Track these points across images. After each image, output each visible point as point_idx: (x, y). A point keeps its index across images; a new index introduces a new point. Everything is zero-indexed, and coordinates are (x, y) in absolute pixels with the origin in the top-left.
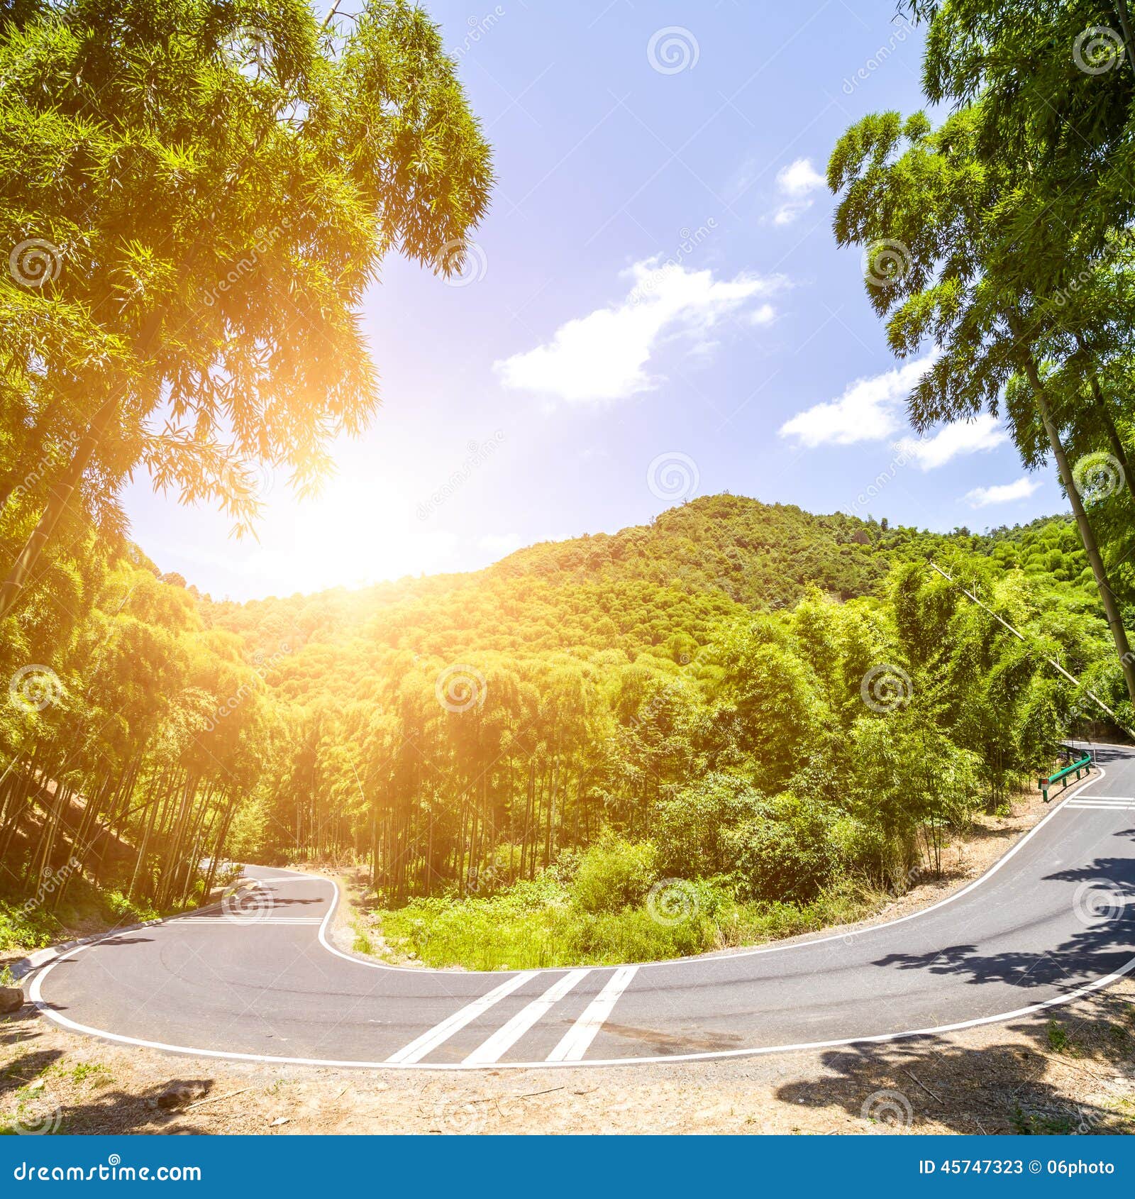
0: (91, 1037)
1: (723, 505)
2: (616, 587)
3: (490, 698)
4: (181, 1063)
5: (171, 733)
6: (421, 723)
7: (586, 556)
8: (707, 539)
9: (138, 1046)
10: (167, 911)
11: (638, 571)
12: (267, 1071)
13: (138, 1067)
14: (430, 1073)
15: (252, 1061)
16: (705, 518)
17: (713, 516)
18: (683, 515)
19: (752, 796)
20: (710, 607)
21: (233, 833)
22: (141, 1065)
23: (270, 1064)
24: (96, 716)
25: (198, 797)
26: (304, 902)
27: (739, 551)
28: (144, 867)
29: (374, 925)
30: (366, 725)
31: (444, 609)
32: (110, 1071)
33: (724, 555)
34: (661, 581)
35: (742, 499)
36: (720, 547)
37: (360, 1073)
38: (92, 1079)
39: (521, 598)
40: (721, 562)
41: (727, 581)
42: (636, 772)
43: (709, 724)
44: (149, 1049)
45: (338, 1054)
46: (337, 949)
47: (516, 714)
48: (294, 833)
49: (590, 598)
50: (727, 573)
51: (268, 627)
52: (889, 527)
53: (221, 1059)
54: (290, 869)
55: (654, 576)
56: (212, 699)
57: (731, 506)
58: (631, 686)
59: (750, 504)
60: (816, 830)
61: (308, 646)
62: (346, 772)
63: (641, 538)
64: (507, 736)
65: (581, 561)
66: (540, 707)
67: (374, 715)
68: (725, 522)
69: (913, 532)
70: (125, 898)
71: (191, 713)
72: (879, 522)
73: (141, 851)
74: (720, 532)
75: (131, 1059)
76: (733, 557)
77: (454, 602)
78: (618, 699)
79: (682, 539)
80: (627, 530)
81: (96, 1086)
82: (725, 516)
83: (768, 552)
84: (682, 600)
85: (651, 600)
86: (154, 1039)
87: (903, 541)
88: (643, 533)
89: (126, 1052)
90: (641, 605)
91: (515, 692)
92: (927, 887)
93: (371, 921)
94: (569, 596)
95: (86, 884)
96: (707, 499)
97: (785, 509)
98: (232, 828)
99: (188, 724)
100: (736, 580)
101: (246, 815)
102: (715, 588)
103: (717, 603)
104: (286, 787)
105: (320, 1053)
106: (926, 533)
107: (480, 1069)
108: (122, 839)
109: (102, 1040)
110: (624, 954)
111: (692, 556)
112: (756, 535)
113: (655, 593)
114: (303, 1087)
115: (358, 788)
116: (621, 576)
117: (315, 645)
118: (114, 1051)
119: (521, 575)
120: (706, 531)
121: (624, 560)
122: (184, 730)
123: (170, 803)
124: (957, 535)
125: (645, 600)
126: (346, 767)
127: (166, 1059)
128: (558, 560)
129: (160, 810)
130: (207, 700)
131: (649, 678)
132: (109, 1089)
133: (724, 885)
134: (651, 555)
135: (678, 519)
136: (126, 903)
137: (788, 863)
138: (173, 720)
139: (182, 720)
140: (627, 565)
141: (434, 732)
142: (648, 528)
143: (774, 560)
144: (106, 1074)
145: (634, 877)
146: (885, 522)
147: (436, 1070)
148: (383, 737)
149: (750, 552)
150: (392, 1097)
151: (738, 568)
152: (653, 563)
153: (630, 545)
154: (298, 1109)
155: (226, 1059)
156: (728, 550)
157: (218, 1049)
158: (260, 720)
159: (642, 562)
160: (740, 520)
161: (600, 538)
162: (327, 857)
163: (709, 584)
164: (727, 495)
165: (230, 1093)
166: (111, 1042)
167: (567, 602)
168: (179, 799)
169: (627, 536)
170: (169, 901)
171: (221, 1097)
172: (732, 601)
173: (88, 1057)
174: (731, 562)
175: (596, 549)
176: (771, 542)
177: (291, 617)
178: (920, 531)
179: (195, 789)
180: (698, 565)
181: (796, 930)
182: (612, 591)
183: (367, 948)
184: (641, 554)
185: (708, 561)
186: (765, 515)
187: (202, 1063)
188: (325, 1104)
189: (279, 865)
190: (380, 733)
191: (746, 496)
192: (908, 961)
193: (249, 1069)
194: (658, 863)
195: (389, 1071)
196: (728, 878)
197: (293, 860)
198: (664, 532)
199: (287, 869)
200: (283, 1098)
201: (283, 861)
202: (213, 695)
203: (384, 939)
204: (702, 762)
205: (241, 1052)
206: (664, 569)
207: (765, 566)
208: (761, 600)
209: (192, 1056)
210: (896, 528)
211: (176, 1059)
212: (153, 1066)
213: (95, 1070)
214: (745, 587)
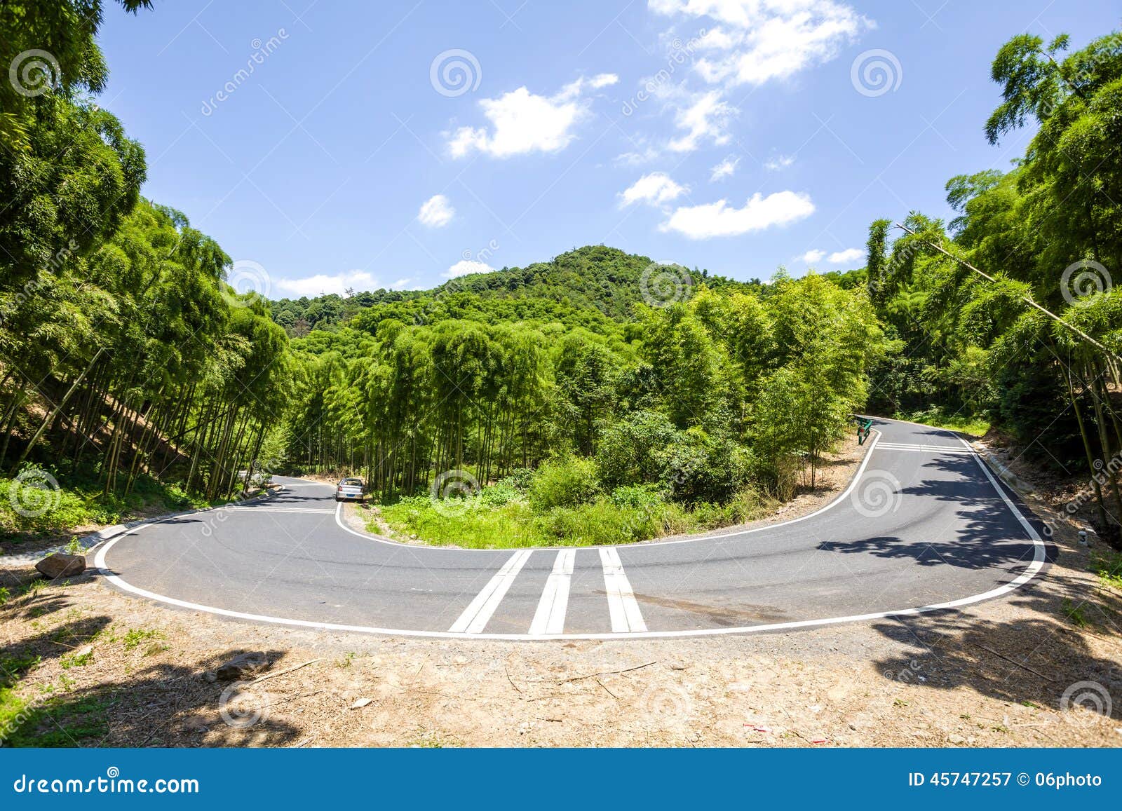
0: (147, 600)
1: (600, 253)
2: (528, 302)
3: (466, 351)
4: (240, 630)
5: (216, 368)
6: (410, 371)
7: (507, 281)
8: (589, 274)
9: (194, 611)
10: (216, 502)
11: (542, 292)
12: (330, 640)
13: (194, 633)
14: (502, 644)
15: (313, 629)
16: (588, 261)
17: (592, 260)
18: (573, 258)
19: (670, 428)
20: (590, 319)
21: (263, 452)
22: (198, 631)
23: (332, 631)
24: (153, 344)
25: (237, 426)
26: (317, 499)
27: (610, 284)
28: (197, 469)
29: (376, 515)
30: (366, 374)
31: (409, 311)
32: (163, 637)
33: (600, 286)
34: (558, 300)
35: (613, 250)
36: (597, 280)
37: (429, 643)
38: (144, 645)
39: (462, 306)
40: (598, 290)
41: (601, 303)
42: (576, 410)
43: (632, 378)
44: (205, 613)
45: (396, 622)
46: (353, 530)
47: (486, 366)
48: (307, 456)
49: (509, 308)
50: (601, 298)
51: (283, 320)
52: (708, 275)
53: (279, 626)
54: (304, 478)
55: (553, 296)
56: (250, 344)
57: (605, 254)
58: (570, 350)
59: (618, 253)
60: (721, 452)
61: (313, 332)
62: (350, 408)
63: (545, 271)
64: (479, 381)
65: (503, 283)
66: (503, 361)
67: (372, 366)
68: (601, 264)
69: (724, 280)
70: (183, 491)
71: (232, 353)
72: (702, 272)
73: (194, 460)
74: (597, 270)
75: (186, 625)
76: (606, 287)
77: (415, 307)
78: (560, 358)
79: (572, 273)
80: (535, 265)
81: (149, 653)
82: (601, 260)
83: (629, 285)
84: (572, 312)
85: (551, 312)
86: (209, 603)
87: (717, 285)
88: (546, 267)
89: (182, 616)
90: (544, 315)
91: (485, 349)
92: (808, 496)
93: (374, 512)
94: (495, 306)
95: (152, 480)
96: (590, 248)
97: (641, 259)
98: (263, 448)
99: (230, 362)
100: (607, 303)
101: (273, 439)
102: (593, 307)
103: (595, 316)
104: (301, 423)
105: (379, 621)
106: (732, 281)
107: (552, 641)
108: (180, 452)
109: (158, 604)
110: (592, 538)
111: (579, 285)
112: (622, 274)
113: (554, 307)
114: (377, 659)
115: (358, 420)
116: (530, 295)
117: (318, 332)
118: (169, 615)
119: (462, 291)
120: (588, 269)
121: (533, 285)
122: (227, 367)
123: (216, 429)
124: (752, 284)
125: (547, 311)
126: (349, 404)
127: (223, 625)
128: (488, 282)
129: (208, 434)
130: (245, 344)
131: (582, 345)
132: (161, 659)
133: (653, 490)
134: (551, 282)
135: (570, 259)
136: (184, 495)
137: (700, 476)
138: (218, 358)
139: (225, 357)
140: (535, 288)
141: (420, 378)
142: (550, 264)
143: (633, 291)
144: (160, 642)
145: (585, 482)
146: (705, 272)
147: (507, 641)
148: (380, 381)
149: (616, 285)
150: (478, 673)
151: (609, 295)
152: (552, 288)
153: (537, 274)
154: (377, 687)
155: (285, 626)
156: (602, 283)
157: (274, 615)
158: (285, 365)
159: (545, 287)
160: (611, 263)
161: (515, 270)
162: (331, 471)
163: (589, 304)
164: (602, 246)
165: (295, 666)
166: (167, 606)
167: (494, 310)
168: (222, 428)
169: (535, 269)
170: (216, 496)
171: (287, 669)
172: (605, 316)
173: (142, 621)
174: (604, 290)
175: (513, 276)
176: (632, 279)
177: (300, 314)
178: (728, 279)
179: (234, 419)
180: (583, 291)
181: (721, 523)
182: (525, 304)
183: (378, 531)
184: (544, 281)
185: (589, 289)
186: (628, 261)
187: (260, 629)
188: (405, 681)
189: (296, 476)
190: (378, 379)
191: (615, 247)
192: (848, 548)
193: (311, 637)
194: (601, 475)
195: (459, 642)
196: (656, 486)
197: (306, 473)
198: (560, 268)
199: (302, 478)
200: (357, 672)
201: (299, 474)
202: (250, 341)
203: (387, 525)
204: (625, 404)
205: (298, 619)
206: (560, 292)
207: (627, 295)
208: (623, 318)
209: (249, 622)
210: (713, 277)
211: (233, 624)
212: (210, 631)
213: (149, 636)
214: (613, 308)
